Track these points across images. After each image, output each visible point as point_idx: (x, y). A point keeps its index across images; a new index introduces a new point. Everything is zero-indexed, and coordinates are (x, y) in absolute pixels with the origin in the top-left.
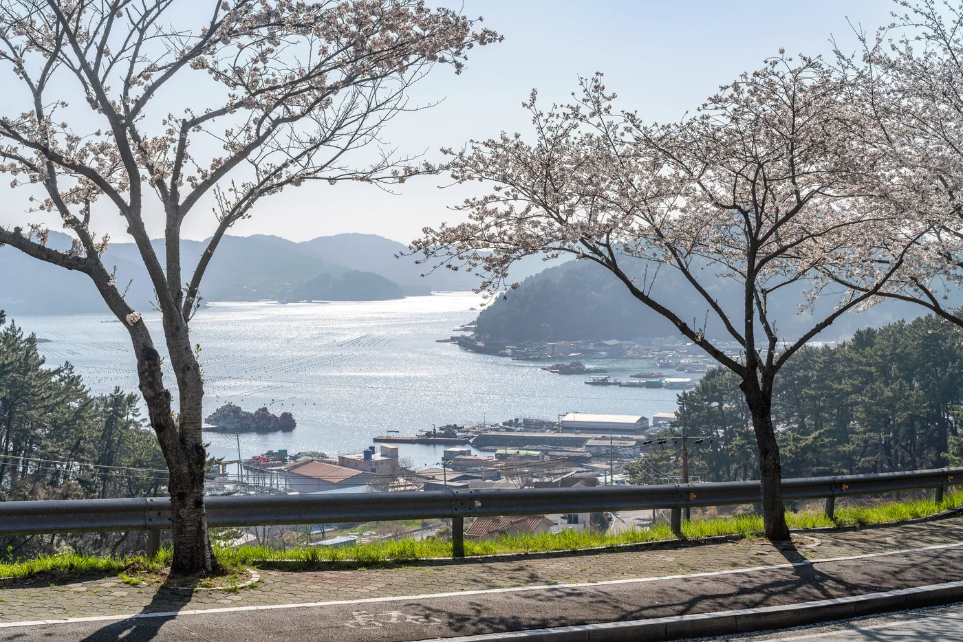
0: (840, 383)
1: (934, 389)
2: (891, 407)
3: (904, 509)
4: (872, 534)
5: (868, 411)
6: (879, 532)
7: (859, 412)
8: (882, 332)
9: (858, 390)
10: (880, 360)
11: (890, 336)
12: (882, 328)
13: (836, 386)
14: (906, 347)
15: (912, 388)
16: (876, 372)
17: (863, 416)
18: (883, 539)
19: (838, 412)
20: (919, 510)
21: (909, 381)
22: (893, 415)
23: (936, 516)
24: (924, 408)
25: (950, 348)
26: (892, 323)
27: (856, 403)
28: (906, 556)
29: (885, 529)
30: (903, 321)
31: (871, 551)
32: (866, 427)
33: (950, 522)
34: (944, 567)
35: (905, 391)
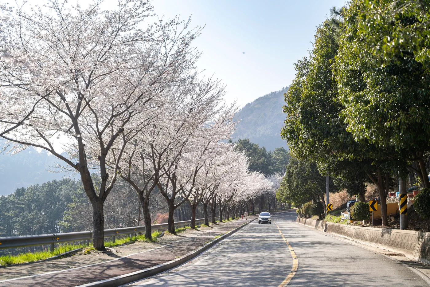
0: (9, 212)
1: (50, 214)
2: (32, 222)
3: (33, 256)
4: (13, 269)
5: (21, 225)
6: (18, 268)
7: (17, 225)
8: (28, 189)
9: (17, 216)
10: (27, 202)
11: (32, 191)
12: (28, 187)
13: (7, 214)
14: (39, 196)
15: (41, 214)
16: (25, 207)
17: (19, 227)
18: (20, 271)
19: (8, 226)
20: (41, 256)
21: (40, 211)
22: (32, 226)
23: (50, 259)
24: (46, 222)
25: (58, 196)
26: (33, 185)
27: (16, 222)
28: (33, 278)
29: (22, 266)
30: (38, 185)
31: (12, 278)
32: (20, 232)
33: (58, 261)
34: (54, 283)
35: (38, 215)
